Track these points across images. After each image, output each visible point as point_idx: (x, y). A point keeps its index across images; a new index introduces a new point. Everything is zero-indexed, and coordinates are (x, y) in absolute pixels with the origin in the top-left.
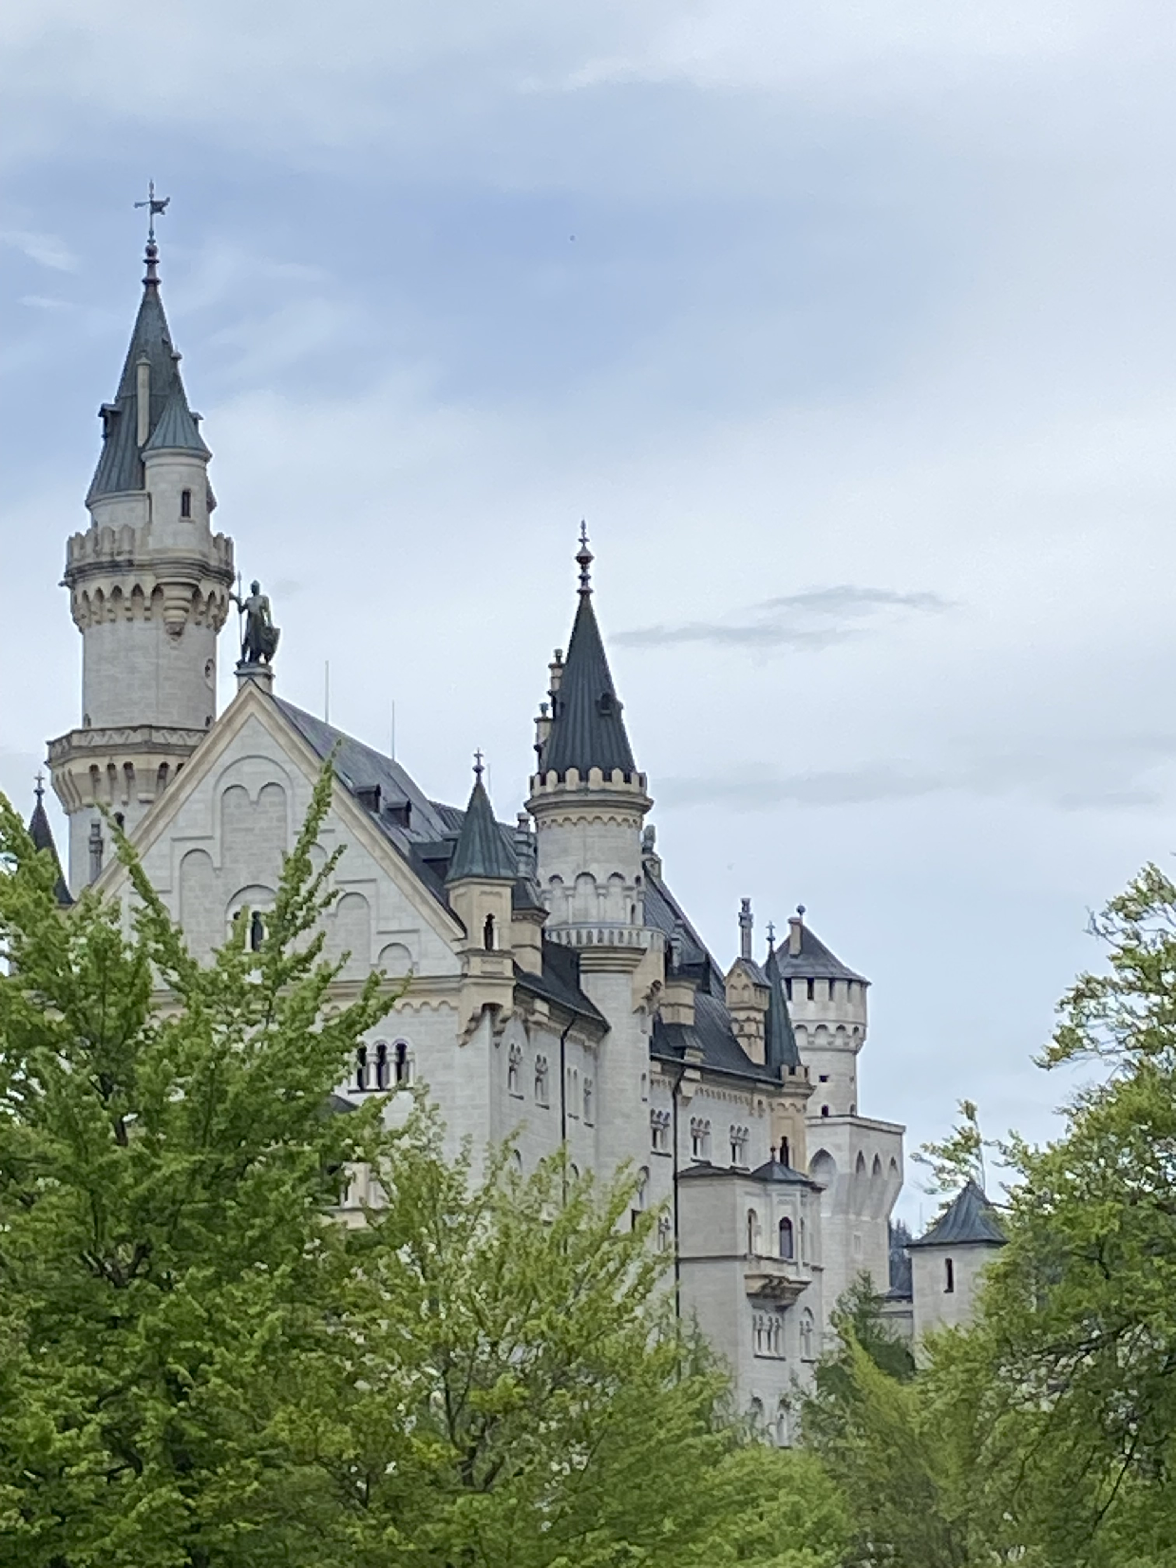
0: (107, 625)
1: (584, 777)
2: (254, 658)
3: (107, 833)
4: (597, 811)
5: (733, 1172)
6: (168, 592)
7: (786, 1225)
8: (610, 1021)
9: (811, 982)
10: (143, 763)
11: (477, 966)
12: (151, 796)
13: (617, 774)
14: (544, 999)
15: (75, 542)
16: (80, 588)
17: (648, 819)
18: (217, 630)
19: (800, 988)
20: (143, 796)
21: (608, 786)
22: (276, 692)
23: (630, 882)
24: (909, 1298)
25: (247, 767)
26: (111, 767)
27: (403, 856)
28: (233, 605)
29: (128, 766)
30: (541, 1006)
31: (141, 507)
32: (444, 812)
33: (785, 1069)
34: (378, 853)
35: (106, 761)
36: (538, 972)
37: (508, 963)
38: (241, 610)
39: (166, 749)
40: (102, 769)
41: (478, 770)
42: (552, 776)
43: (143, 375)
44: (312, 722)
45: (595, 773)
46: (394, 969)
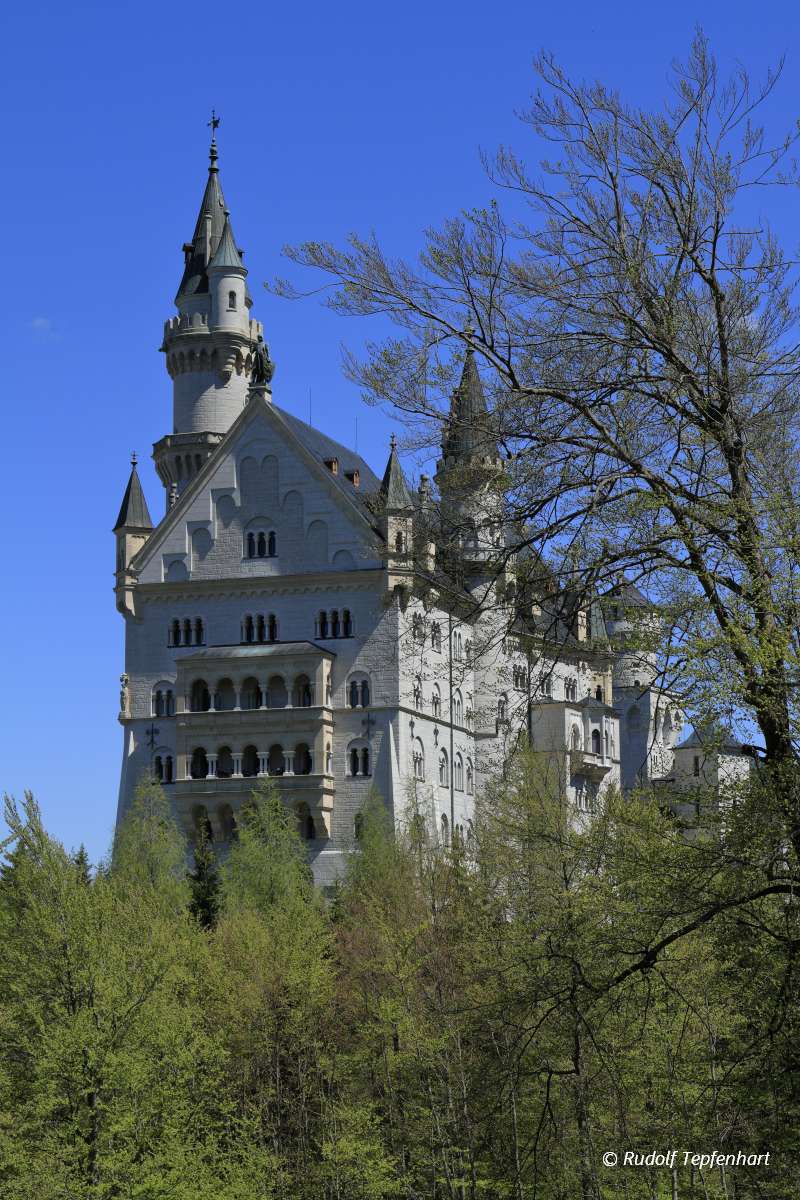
0: (187, 372)
2: (260, 380)
5: (565, 703)
6: (221, 354)
7: (596, 734)
8: (482, 606)
11: (391, 563)
15: (169, 324)
16: (171, 352)
24: (674, 780)
25: (255, 446)
26: (188, 457)
29: (198, 456)
30: (434, 590)
31: (206, 302)
34: (334, 497)
35: (186, 453)
36: (433, 570)
37: (411, 562)
40: (183, 459)
46: (342, 566)
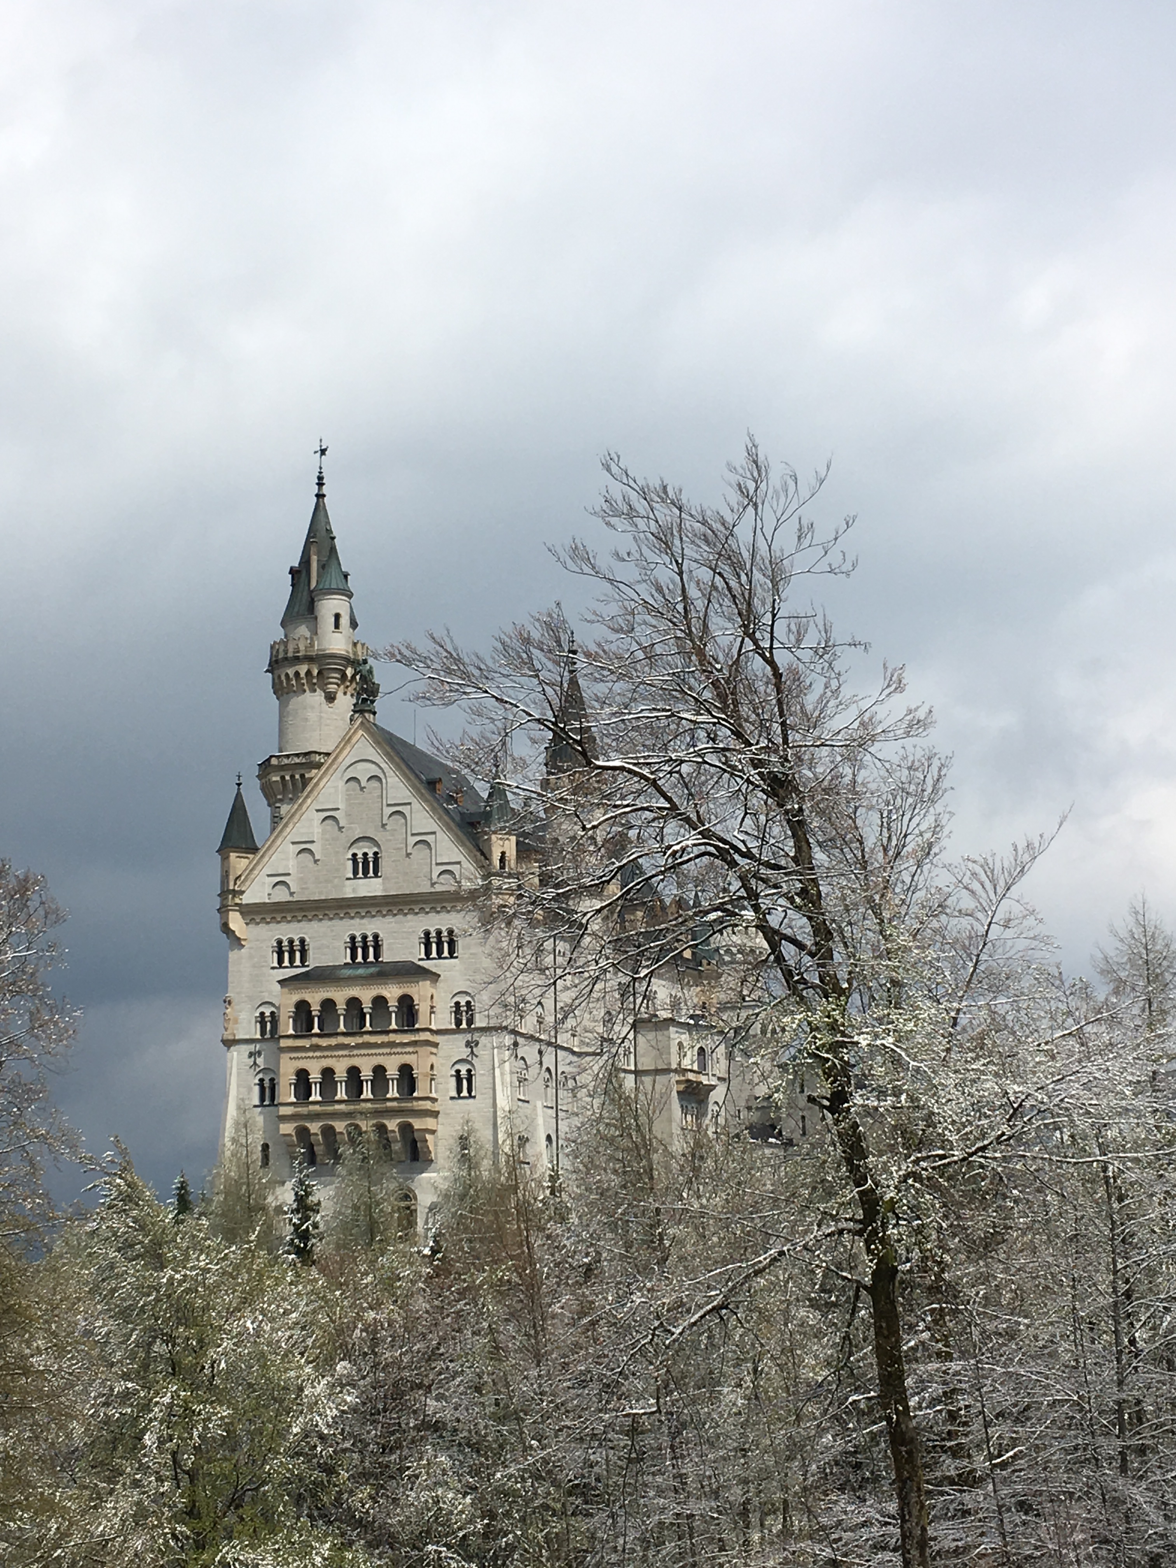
0: (292, 694)
1: (571, 778)
2: (364, 701)
5: (669, 1021)
6: (326, 675)
7: (702, 1051)
15: (274, 646)
16: (276, 673)
22: (379, 723)
25: (360, 766)
26: (292, 777)
31: (312, 625)
34: (436, 818)
35: (290, 773)
40: (288, 779)
43: (315, 549)
44: (404, 743)
46: (446, 885)
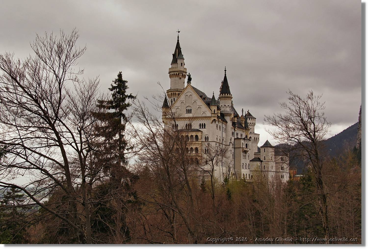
0: (173, 78)
1: (225, 95)
2: (189, 81)
3: (173, 100)
4: (226, 98)
5: (241, 139)
6: (180, 74)
7: (246, 144)
8: (228, 122)
9: (249, 118)
10: (177, 93)
11: (213, 115)
12: (178, 96)
13: (229, 94)
14: (220, 119)
15: (170, 69)
16: (170, 74)
17: (232, 100)
18: (185, 78)
19: (248, 119)
20: (177, 96)
21: (228, 96)
22: (191, 85)
23: (230, 106)
24: (260, 153)
25: (188, 93)
26: (173, 93)
27: (205, 103)
28: (187, 76)
29: (175, 93)
30: (220, 120)
31: (177, 65)
32: (209, 98)
33: (247, 127)
34: (202, 103)
35: (173, 92)
36: (220, 116)
37: (216, 115)
38: (188, 76)
39: (179, 91)
41: (213, 93)
42: (221, 94)
43: (177, 51)
44: (195, 88)
45: (226, 94)
46: (204, 115)
